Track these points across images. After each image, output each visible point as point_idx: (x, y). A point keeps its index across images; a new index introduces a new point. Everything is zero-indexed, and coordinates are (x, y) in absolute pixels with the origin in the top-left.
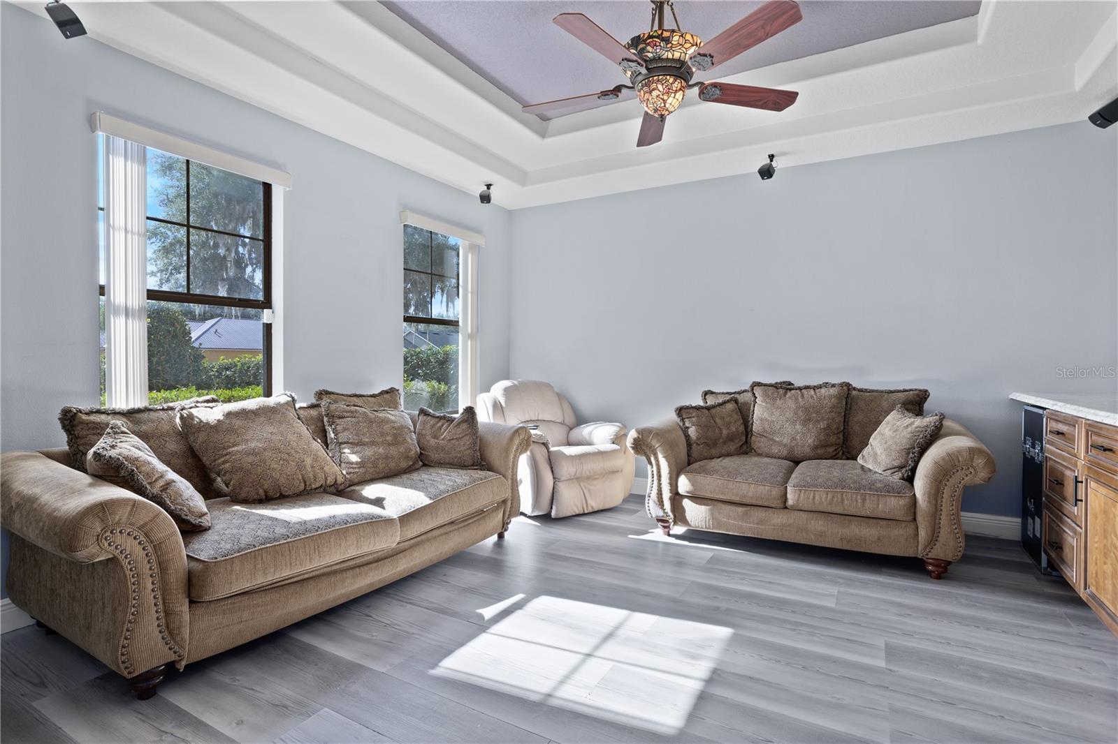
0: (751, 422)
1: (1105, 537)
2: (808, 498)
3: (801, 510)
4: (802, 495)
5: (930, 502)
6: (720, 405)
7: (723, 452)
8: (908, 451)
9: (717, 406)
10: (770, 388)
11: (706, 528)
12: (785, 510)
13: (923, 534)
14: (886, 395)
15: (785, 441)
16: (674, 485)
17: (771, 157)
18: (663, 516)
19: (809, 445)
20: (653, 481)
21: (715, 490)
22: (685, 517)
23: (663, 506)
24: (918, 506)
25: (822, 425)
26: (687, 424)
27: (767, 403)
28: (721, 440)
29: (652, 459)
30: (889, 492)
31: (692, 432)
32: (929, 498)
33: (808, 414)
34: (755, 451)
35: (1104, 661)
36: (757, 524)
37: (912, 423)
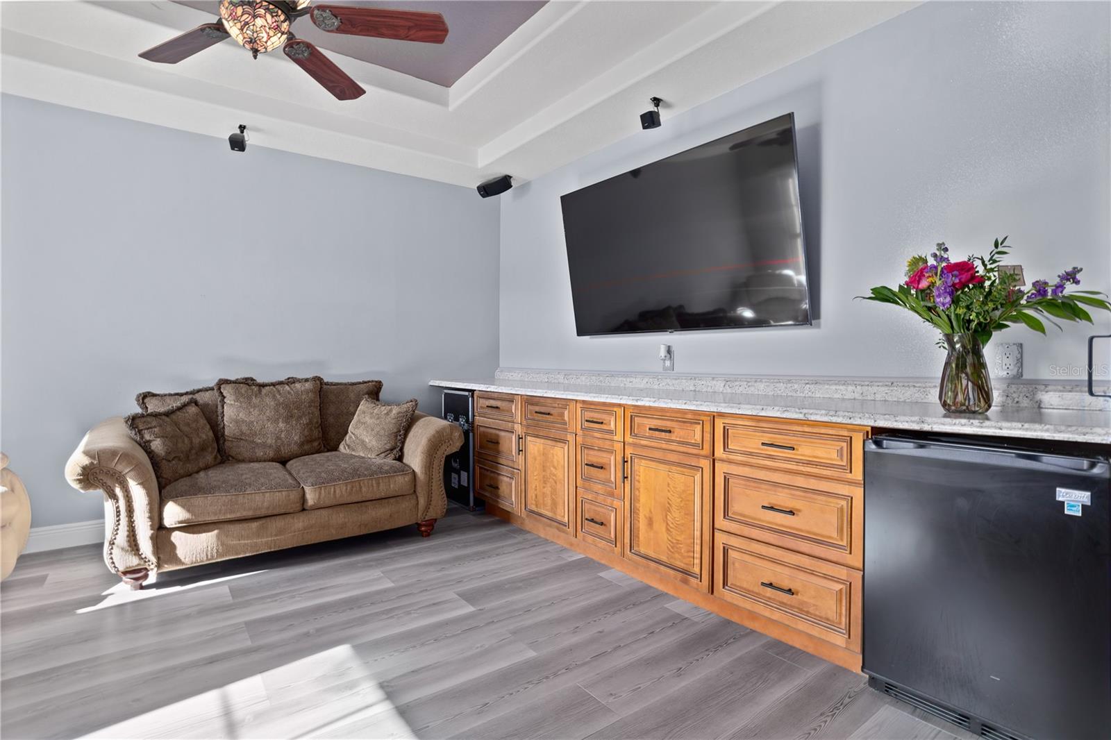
0: (222, 426)
1: (544, 471)
2: (329, 493)
3: (322, 508)
4: (323, 491)
5: (426, 474)
6: (179, 409)
7: (201, 465)
8: (396, 434)
9: (176, 410)
10: (242, 385)
11: (208, 559)
12: (305, 512)
13: (422, 501)
14: (351, 387)
15: (269, 441)
16: (156, 518)
17: (242, 128)
18: (139, 565)
19: (296, 443)
20: (118, 521)
21: (220, 510)
22: (176, 554)
23: (138, 550)
24: (417, 478)
25: (305, 420)
26: (147, 437)
27: (241, 403)
28: (193, 452)
29: (118, 491)
30: (395, 472)
31: (157, 445)
32: (426, 471)
33: (289, 411)
34: (233, 458)
35: (547, 549)
36: (276, 535)
37: (391, 410)
